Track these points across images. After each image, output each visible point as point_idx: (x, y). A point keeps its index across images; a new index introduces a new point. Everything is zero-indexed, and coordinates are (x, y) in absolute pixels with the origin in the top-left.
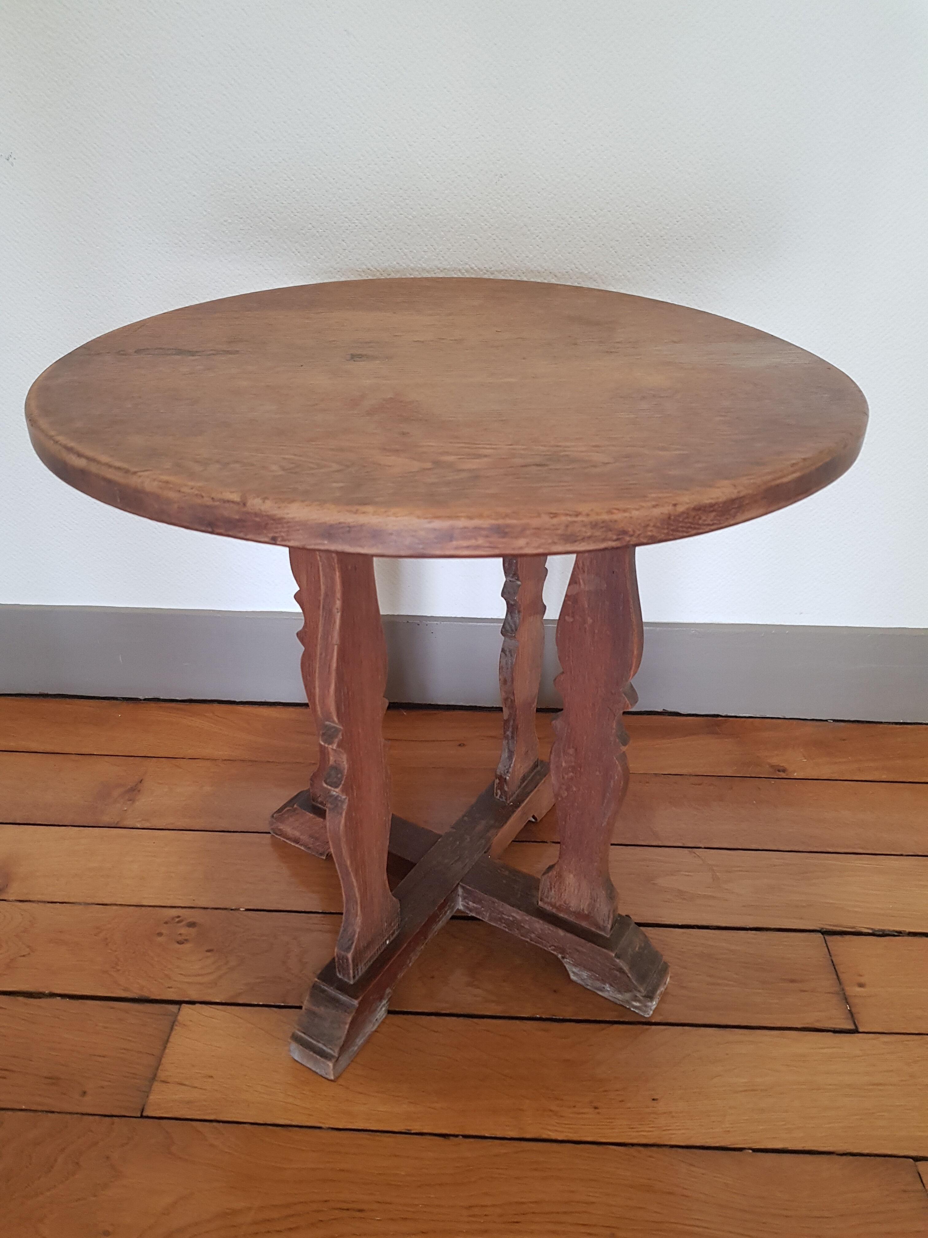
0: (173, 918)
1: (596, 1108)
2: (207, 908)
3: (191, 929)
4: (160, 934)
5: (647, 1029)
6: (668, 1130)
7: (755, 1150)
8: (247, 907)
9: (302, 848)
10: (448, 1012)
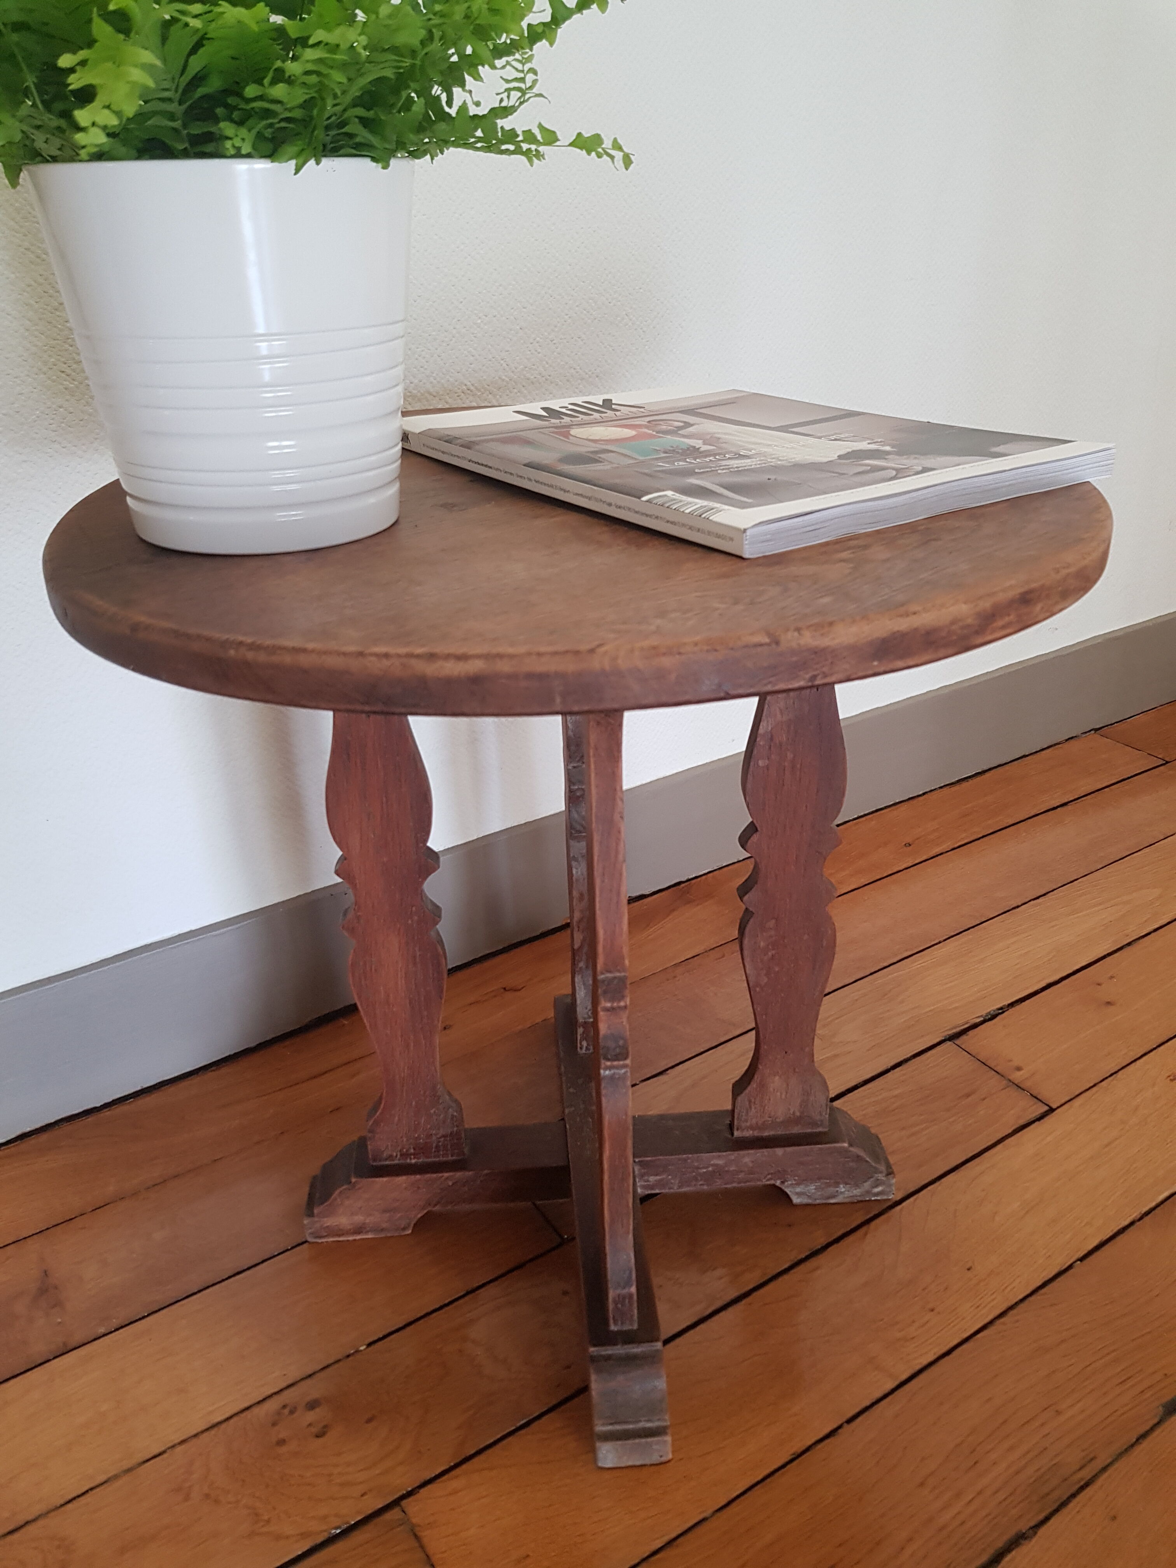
0: (279, 1413)
1: (932, 1310)
2: (314, 1373)
3: (317, 1410)
4: (281, 1442)
5: (901, 1210)
6: (1006, 1287)
7: (1081, 1259)
8: (368, 1341)
9: (370, 1236)
10: (710, 1311)
